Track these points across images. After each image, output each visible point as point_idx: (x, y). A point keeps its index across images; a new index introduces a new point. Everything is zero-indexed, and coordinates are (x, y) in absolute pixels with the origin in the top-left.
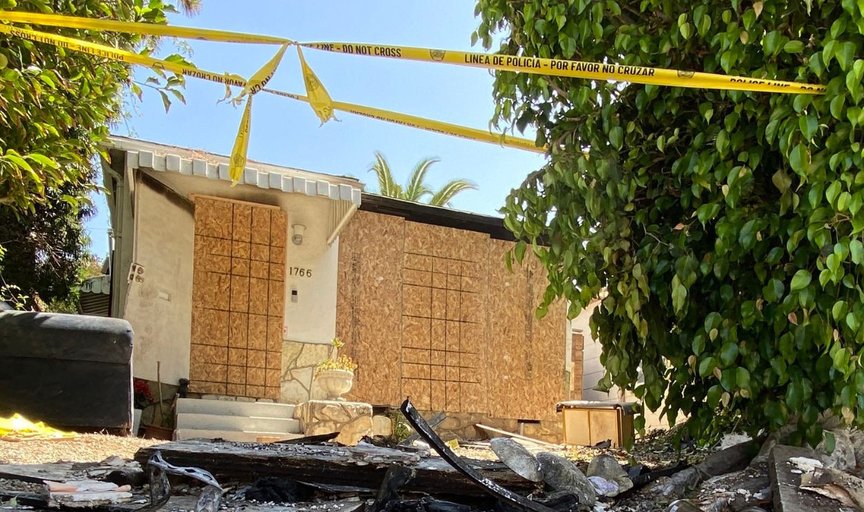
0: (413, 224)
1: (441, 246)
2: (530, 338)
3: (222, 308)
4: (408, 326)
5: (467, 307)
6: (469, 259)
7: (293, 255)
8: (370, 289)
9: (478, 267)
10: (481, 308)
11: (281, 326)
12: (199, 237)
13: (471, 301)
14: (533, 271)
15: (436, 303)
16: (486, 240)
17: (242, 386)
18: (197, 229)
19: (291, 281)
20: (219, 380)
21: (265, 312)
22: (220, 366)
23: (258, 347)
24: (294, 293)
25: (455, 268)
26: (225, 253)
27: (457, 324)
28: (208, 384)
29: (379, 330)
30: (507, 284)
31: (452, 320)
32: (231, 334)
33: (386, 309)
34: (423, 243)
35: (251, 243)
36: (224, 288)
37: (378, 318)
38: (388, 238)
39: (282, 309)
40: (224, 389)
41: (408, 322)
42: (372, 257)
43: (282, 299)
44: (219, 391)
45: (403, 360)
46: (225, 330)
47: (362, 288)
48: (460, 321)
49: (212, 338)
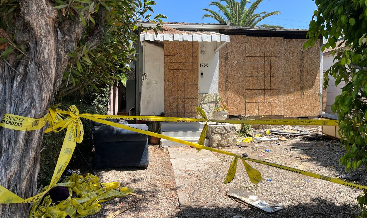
0: (249, 38)
1: (262, 45)
2: (302, 81)
3: (175, 83)
4: (248, 81)
5: (274, 70)
6: (274, 49)
7: (201, 59)
8: (232, 67)
9: (278, 52)
10: (280, 69)
11: (197, 88)
12: (166, 56)
13: (275, 67)
14: (304, 51)
15: (260, 70)
16: (281, 40)
17: (183, 113)
18: (165, 53)
19: (201, 69)
20: (175, 111)
21: (191, 83)
22: (175, 106)
23: (189, 97)
24: (202, 74)
25: (268, 54)
26: (176, 62)
27: (269, 77)
28: (171, 113)
29: (236, 84)
30: (292, 58)
31: (267, 76)
32: (179, 93)
33: (239, 74)
34: (254, 45)
35: (185, 56)
36: (176, 75)
37: (235, 78)
38: (239, 45)
39: (197, 81)
40: (177, 115)
41: (248, 79)
42: (232, 54)
43: (197, 77)
44: (175, 115)
45: (246, 95)
46: (177, 92)
47: (229, 67)
48: (270, 76)
49: (172, 95)
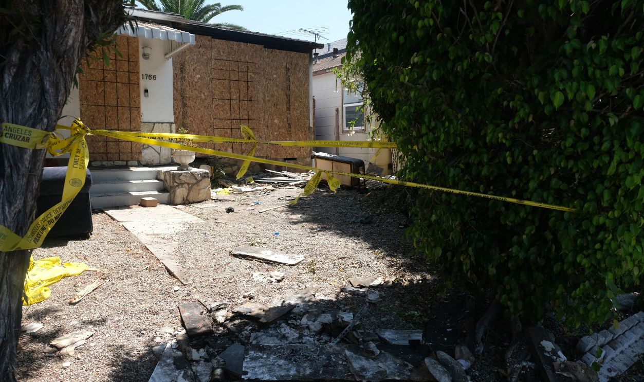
0: (217, 41)
1: (235, 54)
2: (289, 109)
3: (100, 104)
4: (217, 105)
5: (252, 91)
6: (251, 61)
7: (144, 66)
8: (192, 83)
9: (257, 66)
10: (260, 91)
11: (139, 113)
13: (254, 88)
14: (290, 67)
15: (233, 90)
16: (261, 49)
17: (117, 154)
19: (144, 83)
20: (102, 151)
21: (128, 105)
22: (101, 142)
23: (125, 128)
24: (146, 91)
25: (244, 68)
26: (99, 68)
27: (246, 102)
28: (94, 155)
29: (199, 109)
30: (275, 76)
31: (243, 100)
32: (107, 121)
33: (203, 95)
34: (223, 52)
35: (116, 60)
36: (100, 91)
37: (198, 102)
38: (202, 50)
39: (139, 103)
40: (105, 157)
41: (217, 103)
42: (192, 63)
43: (139, 96)
44: (102, 158)
45: (215, 127)
46: (103, 119)
47: (187, 84)
48: (247, 100)
49: (95, 124)
